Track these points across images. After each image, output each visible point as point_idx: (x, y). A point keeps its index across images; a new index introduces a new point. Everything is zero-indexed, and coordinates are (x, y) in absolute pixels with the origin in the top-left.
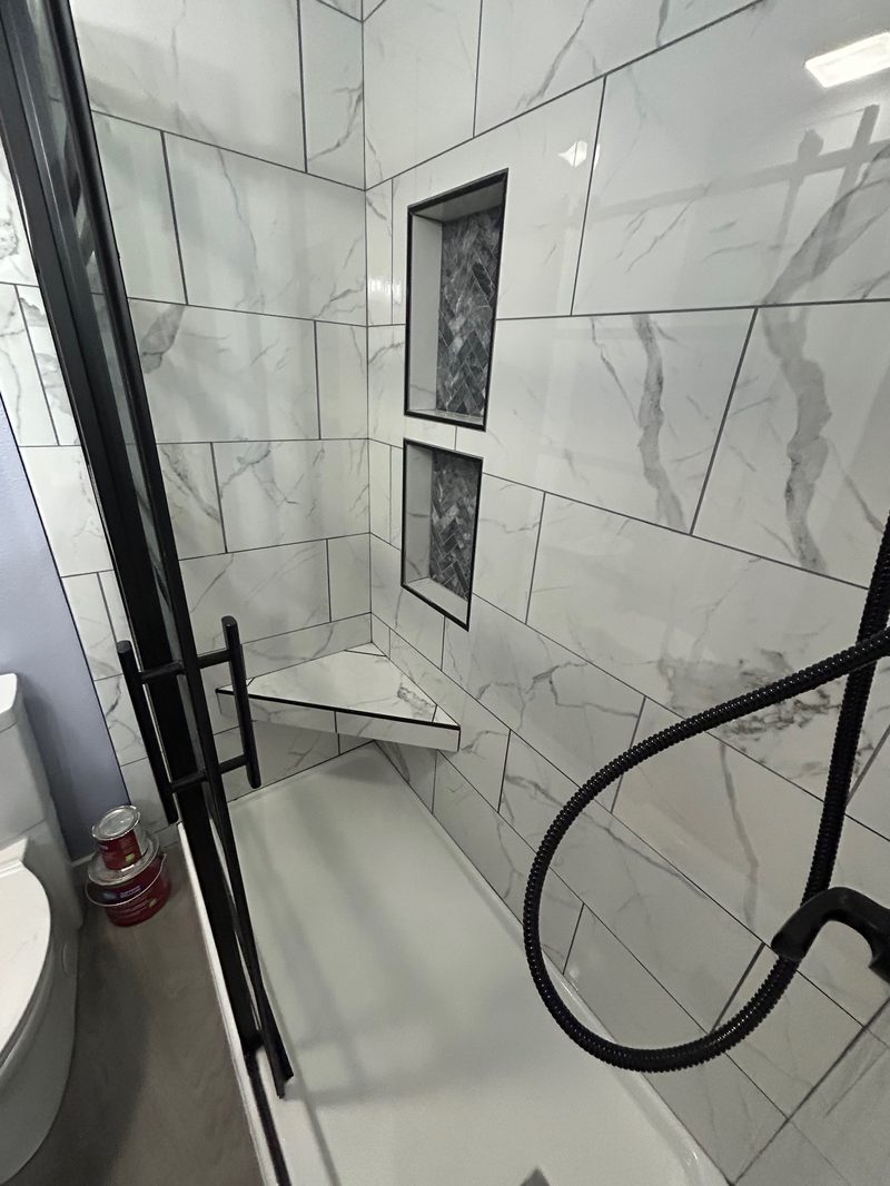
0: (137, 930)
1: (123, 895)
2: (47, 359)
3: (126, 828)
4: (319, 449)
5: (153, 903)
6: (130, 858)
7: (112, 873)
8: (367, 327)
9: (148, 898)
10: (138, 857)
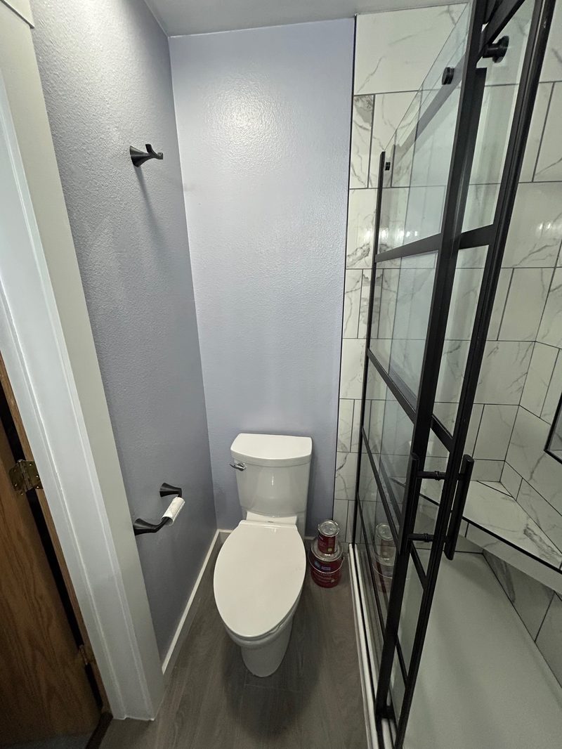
0: (323, 590)
1: (323, 568)
2: (365, 300)
3: (332, 533)
4: (495, 347)
5: (333, 581)
6: (330, 550)
7: (321, 553)
8: (555, 268)
9: (332, 577)
10: (333, 552)
